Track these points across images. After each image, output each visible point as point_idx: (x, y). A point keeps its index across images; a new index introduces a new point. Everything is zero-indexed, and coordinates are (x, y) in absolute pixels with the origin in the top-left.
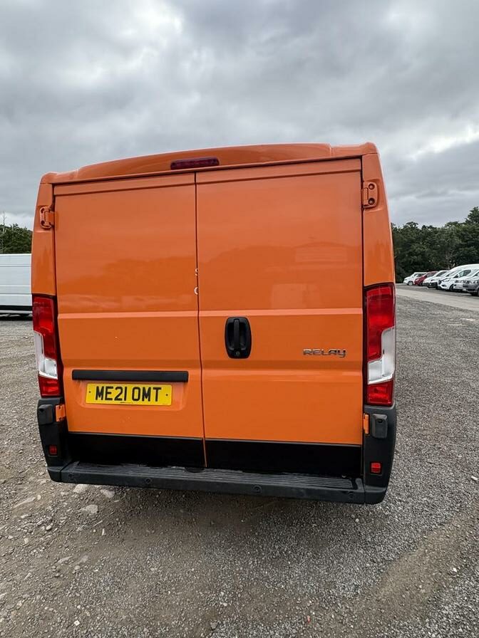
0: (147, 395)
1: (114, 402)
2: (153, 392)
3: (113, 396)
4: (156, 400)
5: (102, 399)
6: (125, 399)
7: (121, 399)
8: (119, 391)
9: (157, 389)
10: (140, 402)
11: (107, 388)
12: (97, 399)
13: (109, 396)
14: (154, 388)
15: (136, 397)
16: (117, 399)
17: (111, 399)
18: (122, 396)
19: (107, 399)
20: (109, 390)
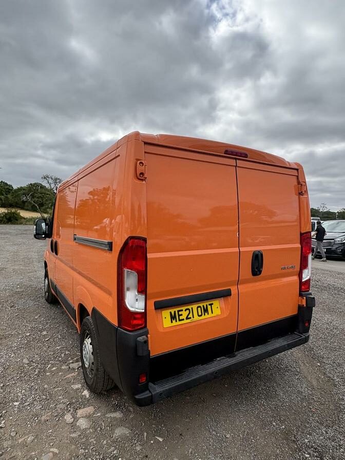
0: (206, 310)
1: (186, 321)
2: (209, 307)
3: (184, 317)
4: (212, 313)
5: (176, 321)
6: (193, 317)
7: (190, 318)
8: (188, 311)
9: (211, 305)
10: (203, 317)
11: (179, 311)
12: (172, 322)
13: (181, 318)
14: (209, 305)
15: (200, 314)
16: (187, 318)
17: (183, 320)
18: (191, 316)
19: (180, 320)
20: (180, 313)
